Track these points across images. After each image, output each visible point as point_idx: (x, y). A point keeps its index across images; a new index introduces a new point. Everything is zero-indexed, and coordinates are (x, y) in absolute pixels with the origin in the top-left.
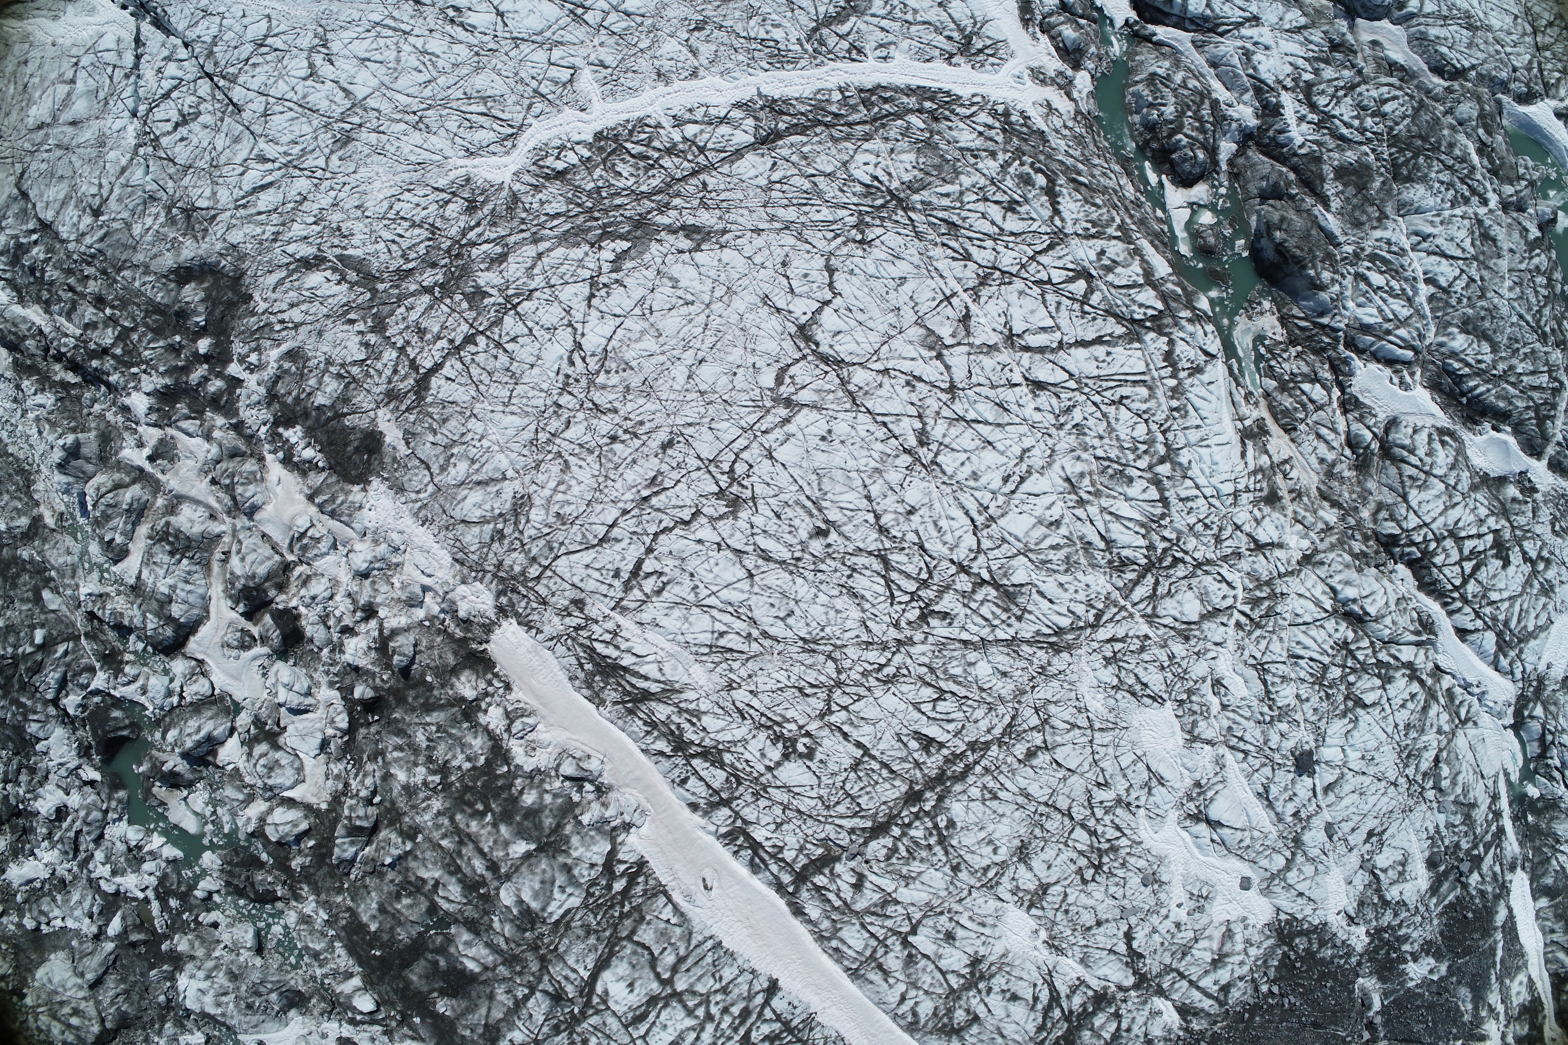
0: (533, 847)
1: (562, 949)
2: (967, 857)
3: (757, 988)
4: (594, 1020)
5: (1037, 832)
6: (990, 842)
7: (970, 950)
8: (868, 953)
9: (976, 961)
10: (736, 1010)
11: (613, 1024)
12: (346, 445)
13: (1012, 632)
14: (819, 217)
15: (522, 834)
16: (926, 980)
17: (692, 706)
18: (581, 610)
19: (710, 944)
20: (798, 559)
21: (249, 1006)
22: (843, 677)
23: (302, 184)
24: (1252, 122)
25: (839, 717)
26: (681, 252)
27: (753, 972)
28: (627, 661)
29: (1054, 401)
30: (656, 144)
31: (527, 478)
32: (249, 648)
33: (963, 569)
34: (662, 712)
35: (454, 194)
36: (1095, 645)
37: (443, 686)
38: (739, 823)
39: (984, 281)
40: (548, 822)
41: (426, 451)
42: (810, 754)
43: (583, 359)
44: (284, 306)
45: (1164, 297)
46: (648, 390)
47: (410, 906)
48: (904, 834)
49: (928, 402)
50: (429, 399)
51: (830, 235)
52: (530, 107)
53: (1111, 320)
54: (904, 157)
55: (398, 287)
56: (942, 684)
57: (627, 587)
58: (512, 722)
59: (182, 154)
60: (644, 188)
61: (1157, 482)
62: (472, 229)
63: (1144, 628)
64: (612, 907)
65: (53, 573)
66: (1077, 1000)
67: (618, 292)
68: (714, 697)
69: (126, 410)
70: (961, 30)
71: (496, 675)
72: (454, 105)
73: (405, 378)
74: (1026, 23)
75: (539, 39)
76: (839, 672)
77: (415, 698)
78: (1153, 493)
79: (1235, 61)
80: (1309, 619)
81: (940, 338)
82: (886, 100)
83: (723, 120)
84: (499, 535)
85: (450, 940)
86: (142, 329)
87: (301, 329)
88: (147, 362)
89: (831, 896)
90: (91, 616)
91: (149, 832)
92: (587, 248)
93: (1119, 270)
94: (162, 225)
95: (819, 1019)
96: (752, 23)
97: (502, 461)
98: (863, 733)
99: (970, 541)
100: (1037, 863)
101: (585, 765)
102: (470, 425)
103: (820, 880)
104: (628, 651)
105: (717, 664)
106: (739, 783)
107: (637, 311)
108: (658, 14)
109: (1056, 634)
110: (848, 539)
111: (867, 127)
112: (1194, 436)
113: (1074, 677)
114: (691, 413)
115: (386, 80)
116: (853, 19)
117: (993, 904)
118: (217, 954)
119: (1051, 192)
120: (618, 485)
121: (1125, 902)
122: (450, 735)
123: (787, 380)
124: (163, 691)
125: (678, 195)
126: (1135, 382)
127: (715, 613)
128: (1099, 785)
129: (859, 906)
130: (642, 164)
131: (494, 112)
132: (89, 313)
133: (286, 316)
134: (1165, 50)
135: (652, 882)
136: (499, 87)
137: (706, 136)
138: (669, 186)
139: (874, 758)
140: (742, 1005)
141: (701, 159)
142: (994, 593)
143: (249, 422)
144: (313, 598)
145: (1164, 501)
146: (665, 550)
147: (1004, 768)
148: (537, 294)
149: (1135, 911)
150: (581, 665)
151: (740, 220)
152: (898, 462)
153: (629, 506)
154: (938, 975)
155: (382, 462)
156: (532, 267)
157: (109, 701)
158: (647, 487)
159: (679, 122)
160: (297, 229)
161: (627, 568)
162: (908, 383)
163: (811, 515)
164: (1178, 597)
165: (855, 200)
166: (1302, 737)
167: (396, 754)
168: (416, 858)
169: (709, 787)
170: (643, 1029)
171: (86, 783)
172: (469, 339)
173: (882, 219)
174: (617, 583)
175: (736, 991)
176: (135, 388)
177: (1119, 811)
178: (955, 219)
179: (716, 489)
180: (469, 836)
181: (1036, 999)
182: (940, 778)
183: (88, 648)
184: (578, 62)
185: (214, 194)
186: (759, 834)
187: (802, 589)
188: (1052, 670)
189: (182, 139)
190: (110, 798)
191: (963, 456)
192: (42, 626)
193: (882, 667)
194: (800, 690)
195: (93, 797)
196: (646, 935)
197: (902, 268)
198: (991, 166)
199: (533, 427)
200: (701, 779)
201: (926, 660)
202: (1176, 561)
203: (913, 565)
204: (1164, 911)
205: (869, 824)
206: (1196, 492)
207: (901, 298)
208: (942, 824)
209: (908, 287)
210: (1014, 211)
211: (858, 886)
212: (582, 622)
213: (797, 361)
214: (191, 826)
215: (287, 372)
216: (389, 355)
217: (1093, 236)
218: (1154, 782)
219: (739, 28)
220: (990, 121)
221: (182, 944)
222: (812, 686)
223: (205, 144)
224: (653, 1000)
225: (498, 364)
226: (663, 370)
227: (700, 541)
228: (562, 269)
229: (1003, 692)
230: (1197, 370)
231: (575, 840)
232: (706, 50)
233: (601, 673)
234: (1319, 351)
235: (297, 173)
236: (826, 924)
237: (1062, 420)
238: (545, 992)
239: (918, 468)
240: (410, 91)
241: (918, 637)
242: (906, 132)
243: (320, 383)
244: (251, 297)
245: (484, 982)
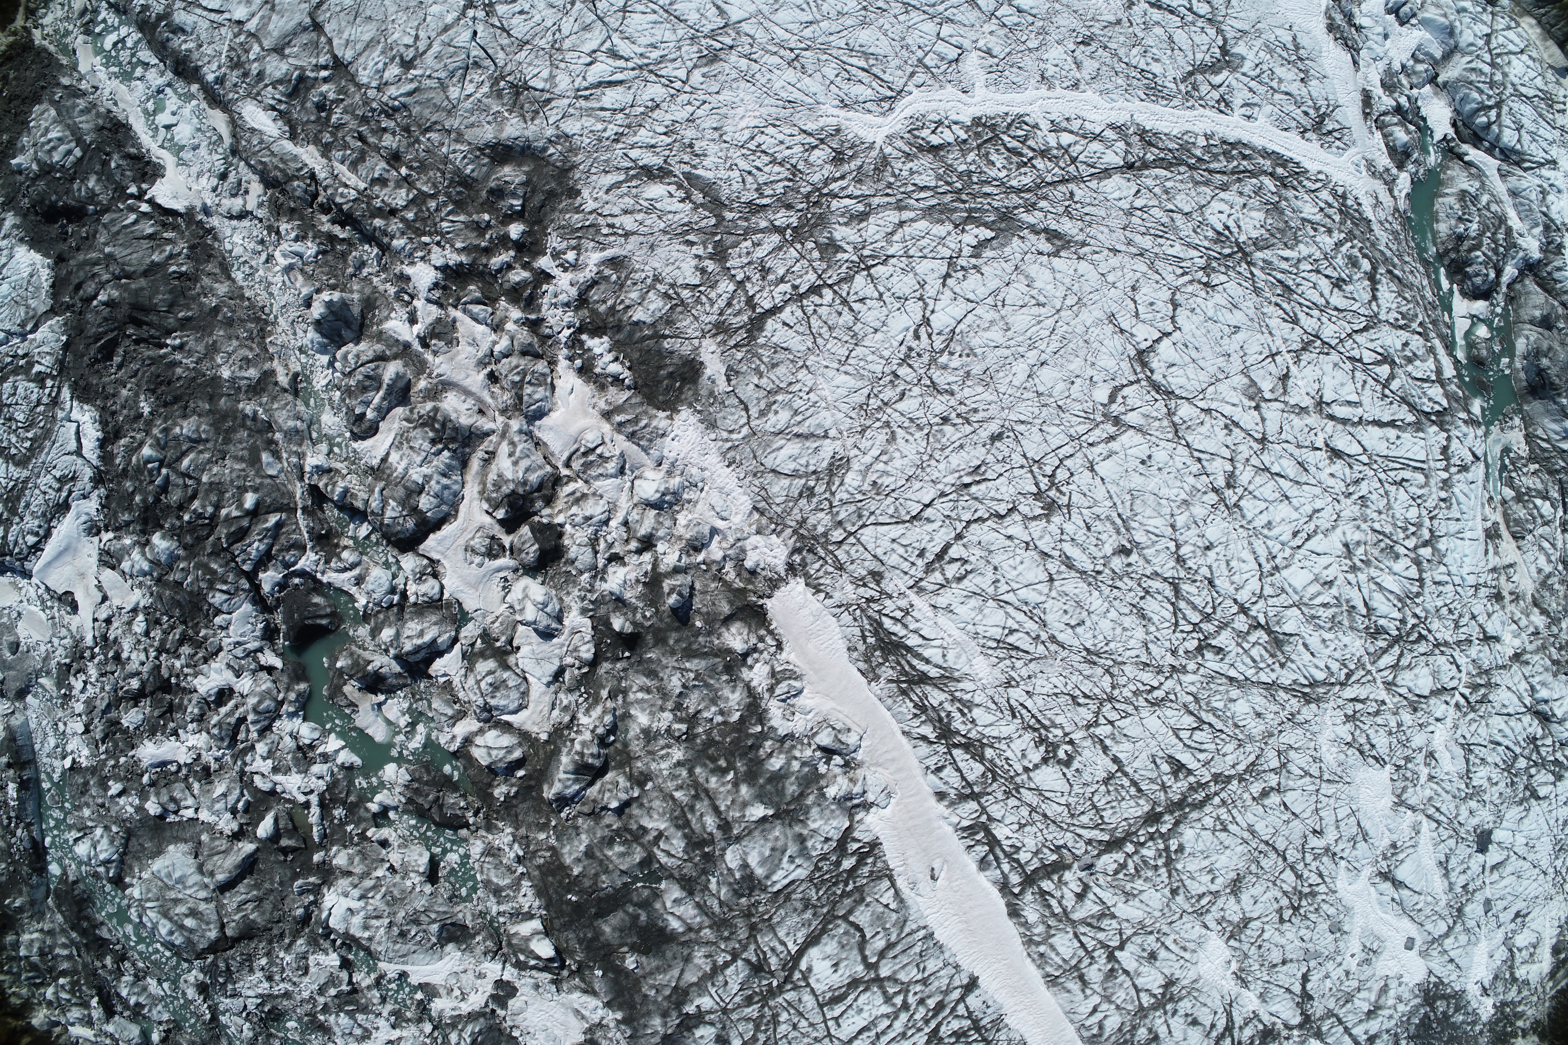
0: (771, 812)
1: (776, 919)
2: (1187, 882)
3: (957, 983)
4: (790, 996)
5: (1253, 868)
6: (1210, 871)
7: (1167, 972)
8: (1073, 962)
9: (1170, 983)
10: (931, 1003)
11: (809, 1001)
12: (660, 367)
13: (1273, 676)
14: (1170, 251)
15: (761, 797)
16: (1120, 996)
17: (967, 697)
18: (878, 583)
19: (922, 933)
20: (1099, 573)
21: (403, 934)
22: (1116, 692)
23: (656, 91)
24: (1536, 255)
25: (1103, 731)
26: (1040, 253)
27: (957, 967)
28: (913, 641)
29: (1347, 470)
30: (1031, 143)
31: (850, 442)
32: (496, 557)
33: (1243, 610)
34: (936, 697)
35: (822, 141)
36: (1340, 702)
37: (709, 633)
38: (984, 818)
39: (1306, 347)
40: (791, 788)
41: (747, 392)
42: (1068, 763)
43: (930, 336)
44: (616, 210)
45: (1447, 395)
46: (987, 379)
47: (622, 855)
48: (1136, 852)
49: (1241, 448)
50: (761, 341)
51: (1179, 271)
52: (912, 74)
53: (1405, 407)
54: (1254, 214)
55: (747, 219)
56: (1204, 716)
57: (929, 568)
58: (778, 682)
59: (520, 28)
60: (1014, 183)
61: (1417, 562)
62: (836, 180)
63: (1383, 695)
64: (835, 884)
65: (278, 436)
66: (1248, 1032)
67: (973, 278)
68: (991, 692)
69: (405, 278)
70: (1317, 109)
71: (771, 633)
72: (834, 52)
73: (739, 313)
74: (1366, 115)
75: (931, 10)
76: (1113, 687)
77: (677, 641)
78: (1413, 573)
79: (1533, 197)
80: (1511, 710)
81: (1260, 391)
82: (1245, 157)
83: (1097, 137)
84: (809, 492)
85: (657, 895)
86: (442, 198)
87: (632, 239)
88: (443, 235)
89: (1054, 903)
90: (314, 490)
91: (325, 733)
92: (951, 227)
93: (1417, 363)
94: (485, 95)
95: (1007, 1020)
96: (1135, 51)
97: (825, 418)
98: (1122, 750)
99: (1254, 585)
100: (1245, 897)
101: (843, 738)
102: (800, 376)
103: (1047, 885)
104: (915, 632)
105: (1001, 660)
106: (994, 780)
107: (990, 301)
108: (1049, 17)
109: (1311, 685)
110: (1148, 562)
111: (1225, 178)
112: (1453, 527)
113: (1315, 728)
114: (1025, 410)
115: (765, 9)
116: (1225, 73)
117: (1199, 930)
118: (380, 873)
119: (1372, 278)
120: (942, 466)
121: (1310, 946)
122: (707, 685)
123: (1119, 400)
124: (386, 586)
125: (1045, 198)
126: (1416, 468)
127: (1010, 609)
128: (1315, 832)
129: (1076, 916)
130: (1015, 159)
131: (875, 70)
132: (380, 167)
133: (617, 221)
134: (1473, 171)
135: (879, 865)
136: (883, 47)
137: (1078, 148)
138: (1038, 187)
139: (1126, 774)
140: (938, 998)
141: (1072, 169)
142: (1265, 637)
143: (552, 321)
144: (588, 519)
145: (1421, 580)
146: (975, 539)
147: (1239, 803)
148: (893, 261)
149: (1317, 955)
150: (864, 638)
151: (1100, 236)
152: (1205, 498)
153: (948, 490)
154: (1133, 992)
155: (696, 394)
156: (892, 234)
157: (311, 584)
158: (970, 474)
159: (1056, 128)
160: (643, 135)
161: (934, 549)
162: (1226, 427)
163: (1118, 532)
164: (1416, 671)
165: (1206, 243)
166: (1484, 817)
167: (640, 695)
168: (641, 805)
169: (963, 778)
170: (838, 1010)
171: (262, 668)
172: (815, 290)
173: (1227, 267)
174: (920, 563)
175: (936, 984)
176: (422, 258)
177: (1325, 859)
178: (1290, 283)
179: (1034, 490)
180: (706, 791)
181: (1213, 1026)
182: (1181, 804)
183: (302, 523)
184: (966, 44)
185: (552, 77)
186: (1000, 832)
187: (1096, 602)
188: (1300, 718)
189: (521, 12)
190: (288, 689)
191: (1263, 505)
192: (256, 490)
193: (1154, 688)
194: (1074, 698)
195: (269, 684)
196: (862, 916)
197: (1237, 318)
198: (1327, 242)
199: (866, 391)
200: (958, 770)
201: (1193, 689)
202: (1421, 637)
203: (1201, 597)
204: (1339, 959)
205: (1106, 838)
206: (1446, 578)
207: (1232, 345)
208: (1173, 848)
209: (1240, 336)
210: (1340, 288)
211: (1080, 897)
212: (876, 595)
213: (1132, 383)
214: (378, 733)
215: (607, 278)
216: (726, 287)
217: (1401, 327)
218: (1360, 838)
219: (1122, 52)
220: (1330, 199)
221: (340, 858)
222: (1086, 696)
223: (549, 23)
224: (854, 983)
225: (841, 321)
226: (1005, 364)
227: (1010, 537)
228: (923, 242)
229: (1254, 731)
230: (1464, 468)
231: (815, 811)
232: (1090, 66)
233: (882, 649)
234: (1551, 472)
235: (653, 78)
236: (1040, 929)
237: (1351, 489)
238: (747, 961)
239: (1222, 508)
240: (790, 27)
241: (1192, 666)
242: (1258, 191)
243: (643, 298)
244: (578, 193)
245: (684, 944)
